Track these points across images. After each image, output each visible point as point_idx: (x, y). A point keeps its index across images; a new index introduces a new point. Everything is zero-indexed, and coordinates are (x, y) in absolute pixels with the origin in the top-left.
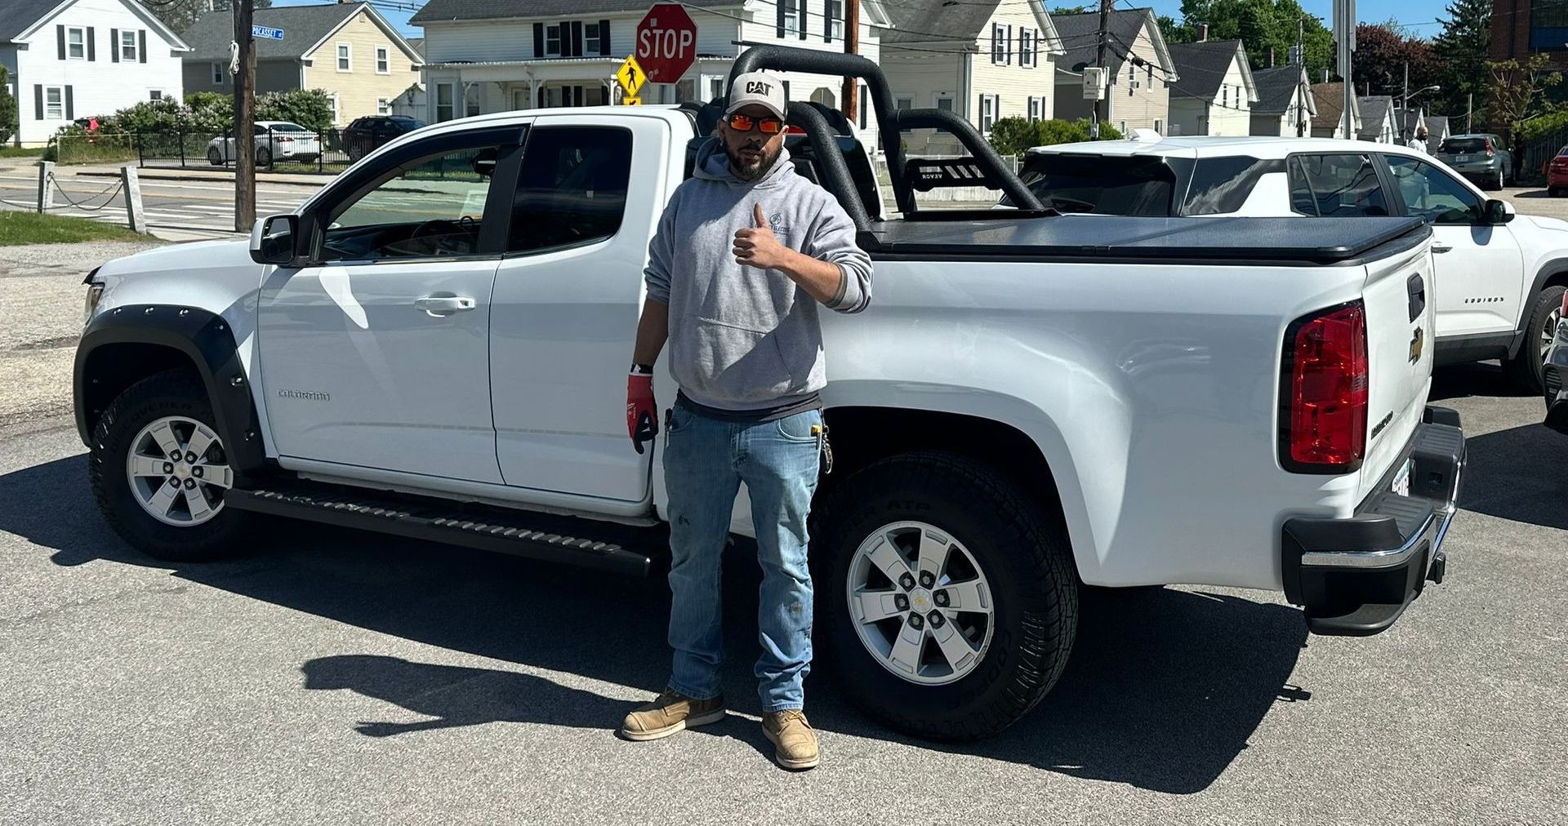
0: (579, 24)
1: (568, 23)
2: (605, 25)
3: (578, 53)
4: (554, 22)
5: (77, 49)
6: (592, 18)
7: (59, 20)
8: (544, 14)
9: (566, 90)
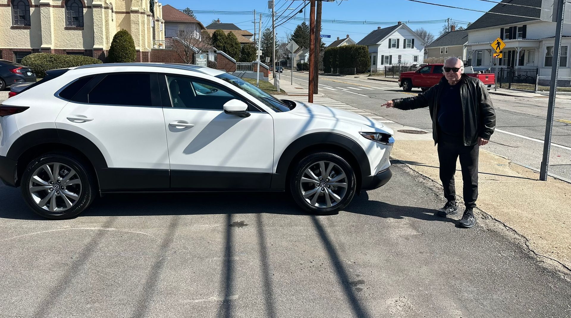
0: (515, 28)
1: (512, 27)
2: (525, 27)
3: (515, 38)
4: (507, 27)
5: (394, 46)
6: (520, 25)
7: (390, 37)
8: (504, 24)
9: (510, 52)
